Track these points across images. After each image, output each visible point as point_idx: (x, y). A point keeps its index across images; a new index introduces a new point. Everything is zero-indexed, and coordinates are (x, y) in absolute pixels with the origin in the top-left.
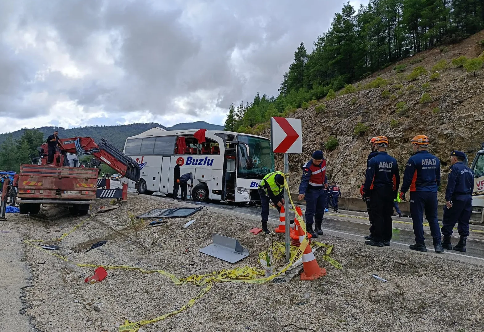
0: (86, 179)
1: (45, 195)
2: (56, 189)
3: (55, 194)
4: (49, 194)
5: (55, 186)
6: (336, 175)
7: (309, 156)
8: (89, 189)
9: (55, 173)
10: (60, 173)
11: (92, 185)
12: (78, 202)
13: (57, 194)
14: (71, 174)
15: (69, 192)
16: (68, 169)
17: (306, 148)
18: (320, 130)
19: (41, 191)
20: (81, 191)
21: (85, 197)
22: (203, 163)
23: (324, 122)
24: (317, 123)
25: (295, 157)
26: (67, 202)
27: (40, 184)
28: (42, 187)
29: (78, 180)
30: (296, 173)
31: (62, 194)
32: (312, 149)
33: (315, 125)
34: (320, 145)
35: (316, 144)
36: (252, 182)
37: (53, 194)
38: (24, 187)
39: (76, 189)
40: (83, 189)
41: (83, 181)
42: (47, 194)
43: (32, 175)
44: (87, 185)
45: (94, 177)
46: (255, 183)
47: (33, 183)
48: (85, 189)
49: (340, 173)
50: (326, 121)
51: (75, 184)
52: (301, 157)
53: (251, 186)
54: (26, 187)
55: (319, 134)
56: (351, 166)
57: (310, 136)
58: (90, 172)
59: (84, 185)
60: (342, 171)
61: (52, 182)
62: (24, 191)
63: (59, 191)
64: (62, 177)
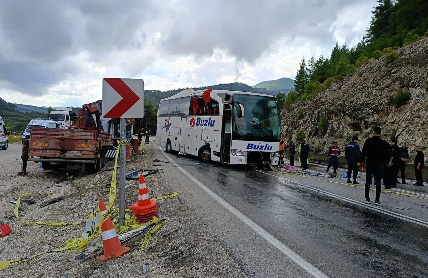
0: (86, 140)
1: (51, 155)
2: (60, 149)
3: (59, 154)
4: (55, 154)
5: (59, 146)
6: (399, 135)
7: (373, 112)
8: (88, 149)
9: (58, 135)
10: (63, 135)
11: (91, 146)
12: (79, 161)
13: (61, 154)
14: (73, 136)
15: (72, 152)
16: (70, 131)
17: (371, 103)
18: (389, 81)
19: (48, 151)
20: (81, 151)
21: (85, 157)
22: (207, 124)
23: (394, 73)
24: (386, 74)
25: (358, 114)
26: (69, 160)
27: (47, 145)
28: (48, 148)
29: (79, 141)
30: (358, 132)
31: (66, 154)
32: (377, 104)
33: (384, 76)
34: (387, 100)
35: (382, 98)
36: (249, 144)
37: (58, 154)
38: (34, 147)
39: (77, 149)
40: (83, 150)
41: (83, 141)
42: (53, 154)
43: (39, 136)
44: (87, 146)
45: (92, 138)
46: (253, 145)
47: (41, 144)
48: (85, 149)
49: (404, 132)
50: (397, 71)
51: (76, 145)
52: (364, 114)
53: (248, 148)
54: (36, 147)
55: (386, 87)
56: (419, 123)
57: (376, 90)
58: (89, 133)
59: (84, 145)
60: (407, 130)
61: (56, 143)
62: (34, 151)
63: (64, 151)
64: (65, 139)
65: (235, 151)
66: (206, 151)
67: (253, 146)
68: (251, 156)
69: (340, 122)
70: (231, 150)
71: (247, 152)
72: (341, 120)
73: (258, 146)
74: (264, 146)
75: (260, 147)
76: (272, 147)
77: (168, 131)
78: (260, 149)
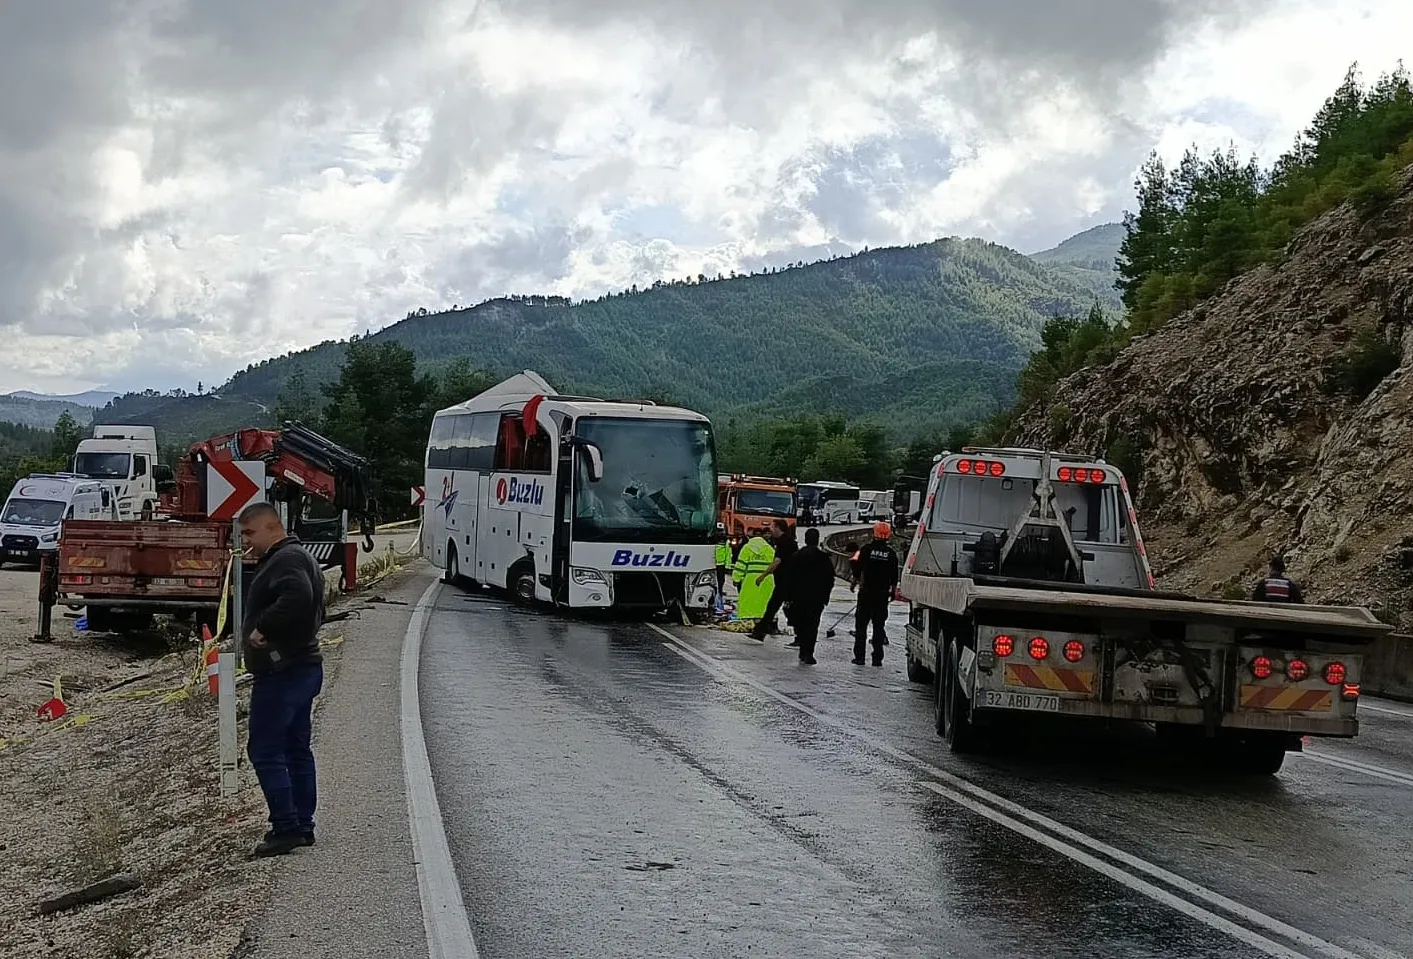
0: (197, 551)
1: (112, 588)
2: (134, 572)
3: (132, 586)
4: (122, 586)
5: (131, 566)
7: (1272, 421)
8: (204, 573)
9: (130, 538)
10: (140, 538)
11: (209, 564)
12: (181, 603)
13: (136, 585)
14: (165, 539)
15: (163, 581)
16: (157, 528)
17: (1270, 383)
18: (1344, 297)
19: (105, 580)
20: (186, 578)
21: (197, 592)
22: (530, 496)
23: (1366, 263)
24: (1344, 265)
26: (157, 602)
27: (101, 564)
28: (105, 570)
29: (180, 552)
30: (1231, 498)
31: (149, 586)
32: (1287, 391)
33: (1334, 275)
34: (1324, 372)
35: (1308, 366)
36: (619, 553)
37: (128, 585)
38: (71, 570)
39: (175, 573)
40: (191, 574)
41: (190, 552)
42: (117, 585)
43: (84, 542)
44: (200, 565)
45: (214, 545)
46: (629, 553)
47: (87, 562)
48: (196, 573)
50: (1377, 254)
51: (173, 562)
53: (615, 562)
54: (75, 571)
55: (1329, 320)
57: (1295, 331)
58: (205, 532)
59: (192, 563)
60: (1329, 490)
61: (125, 559)
62: (70, 579)
63: (143, 579)
64: (146, 547)
65: (581, 572)
66: (528, 575)
67: (632, 558)
68: (625, 584)
69: (1181, 458)
70: (570, 569)
71: (614, 573)
72: (1183, 452)
73: (646, 557)
74: (663, 557)
75: (651, 560)
76: (687, 558)
77: (451, 517)
78: (650, 565)
